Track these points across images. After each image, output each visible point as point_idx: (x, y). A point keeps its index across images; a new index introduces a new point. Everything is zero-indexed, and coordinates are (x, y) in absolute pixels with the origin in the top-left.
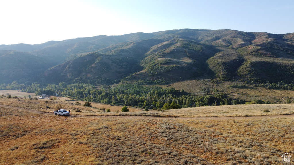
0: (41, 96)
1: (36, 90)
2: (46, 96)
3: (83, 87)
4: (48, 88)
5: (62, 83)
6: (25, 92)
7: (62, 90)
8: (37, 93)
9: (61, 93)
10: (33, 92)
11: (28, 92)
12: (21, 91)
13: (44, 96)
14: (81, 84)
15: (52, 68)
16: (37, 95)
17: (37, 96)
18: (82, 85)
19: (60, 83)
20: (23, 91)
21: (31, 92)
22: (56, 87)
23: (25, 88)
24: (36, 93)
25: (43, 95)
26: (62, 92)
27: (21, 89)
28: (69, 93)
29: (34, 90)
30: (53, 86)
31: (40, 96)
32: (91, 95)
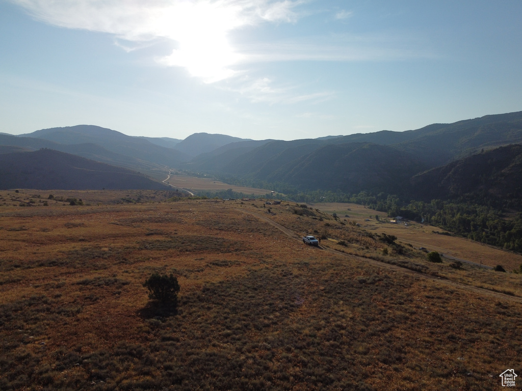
0: (394, 220)
1: (389, 208)
2: (402, 220)
3: (476, 211)
4: (410, 207)
5: (437, 200)
6: (374, 209)
7: (434, 213)
8: (390, 213)
9: (431, 217)
10: (385, 211)
11: (378, 210)
12: (368, 208)
13: (399, 220)
14: (473, 206)
15: (425, 172)
16: (389, 216)
17: (389, 218)
18: (475, 208)
19: (434, 200)
20: (370, 208)
21: (381, 210)
22: (424, 207)
23: (375, 203)
24: (388, 213)
25: (399, 217)
26: (434, 217)
27: (369, 204)
28: (444, 220)
29: (387, 208)
30: (420, 204)
31: (393, 218)
32: (488, 229)
